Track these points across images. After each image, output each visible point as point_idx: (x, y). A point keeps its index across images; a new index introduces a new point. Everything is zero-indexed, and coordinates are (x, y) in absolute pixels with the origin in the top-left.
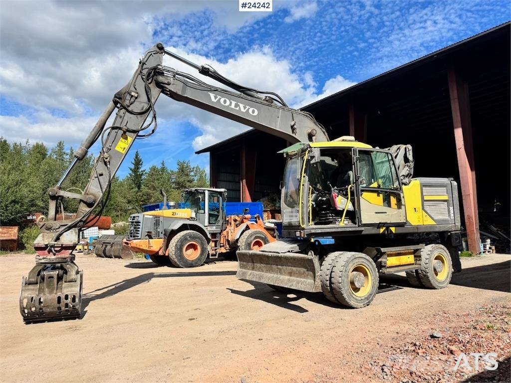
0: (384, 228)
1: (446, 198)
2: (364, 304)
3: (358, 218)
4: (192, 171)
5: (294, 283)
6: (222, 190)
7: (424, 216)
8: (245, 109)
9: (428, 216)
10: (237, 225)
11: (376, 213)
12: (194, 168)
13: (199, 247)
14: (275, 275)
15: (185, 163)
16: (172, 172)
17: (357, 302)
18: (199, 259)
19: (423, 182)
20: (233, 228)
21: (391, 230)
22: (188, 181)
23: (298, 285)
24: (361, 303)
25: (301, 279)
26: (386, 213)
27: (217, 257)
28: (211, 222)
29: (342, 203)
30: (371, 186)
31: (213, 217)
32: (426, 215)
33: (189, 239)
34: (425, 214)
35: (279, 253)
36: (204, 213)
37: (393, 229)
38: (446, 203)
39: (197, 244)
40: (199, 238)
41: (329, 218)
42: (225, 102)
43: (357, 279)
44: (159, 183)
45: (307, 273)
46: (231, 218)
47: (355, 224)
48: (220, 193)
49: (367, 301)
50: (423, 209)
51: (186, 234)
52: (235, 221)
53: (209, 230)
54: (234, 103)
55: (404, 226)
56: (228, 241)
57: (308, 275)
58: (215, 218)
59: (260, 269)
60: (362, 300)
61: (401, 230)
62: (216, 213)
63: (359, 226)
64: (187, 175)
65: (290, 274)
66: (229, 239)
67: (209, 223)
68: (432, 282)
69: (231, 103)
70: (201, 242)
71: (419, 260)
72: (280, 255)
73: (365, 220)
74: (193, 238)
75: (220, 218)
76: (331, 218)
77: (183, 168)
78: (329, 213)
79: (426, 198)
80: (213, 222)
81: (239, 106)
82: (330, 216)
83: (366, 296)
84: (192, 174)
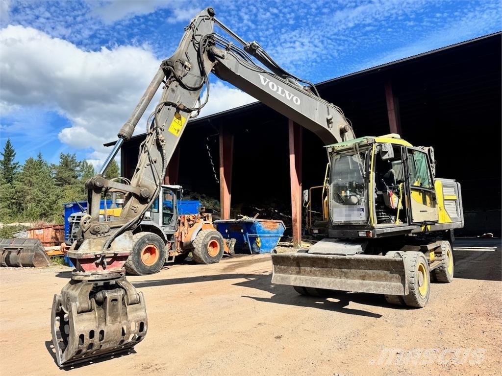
0: (424, 226)
1: (455, 197)
3: (409, 217)
4: (78, 166)
5: (372, 287)
6: (178, 187)
7: (445, 215)
8: (290, 97)
10: (190, 225)
11: (421, 211)
12: (80, 163)
13: (157, 251)
14: (338, 280)
15: (69, 157)
16: (53, 165)
17: (422, 301)
18: (157, 264)
19: (443, 183)
20: (186, 228)
21: (428, 228)
22: (73, 177)
23: (378, 289)
24: (424, 301)
25: (382, 283)
26: (426, 211)
27: (173, 261)
28: (165, 222)
29: (395, 202)
30: (415, 185)
31: (168, 216)
32: (446, 213)
33: (147, 241)
35: (345, 255)
36: (158, 212)
38: (455, 202)
39: (155, 247)
40: (157, 240)
41: (380, 216)
42: (273, 86)
43: (420, 278)
44: (37, 178)
45: (390, 275)
46: (184, 217)
47: (406, 223)
48: (174, 190)
49: (427, 300)
50: (444, 208)
51: (144, 236)
52: (189, 220)
53: (165, 231)
54: (280, 89)
56: (181, 243)
57: (392, 278)
58: (168, 218)
59: (309, 274)
60: (424, 299)
61: (433, 228)
62: (169, 212)
63: (410, 225)
64: (72, 170)
65: (363, 278)
66: (183, 241)
67: (163, 224)
68: (447, 276)
69: (278, 89)
70: (160, 245)
71: (440, 256)
72: (347, 257)
73: (416, 219)
74: (151, 240)
75: (174, 218)
76: (383, 216)
77: (67, 161)
78: (381, 212)
79: (445, 198)
80: (167, 222)
81: (285, 92)
82: (382, 215)
83: (426, 295)
84: (78, 168)
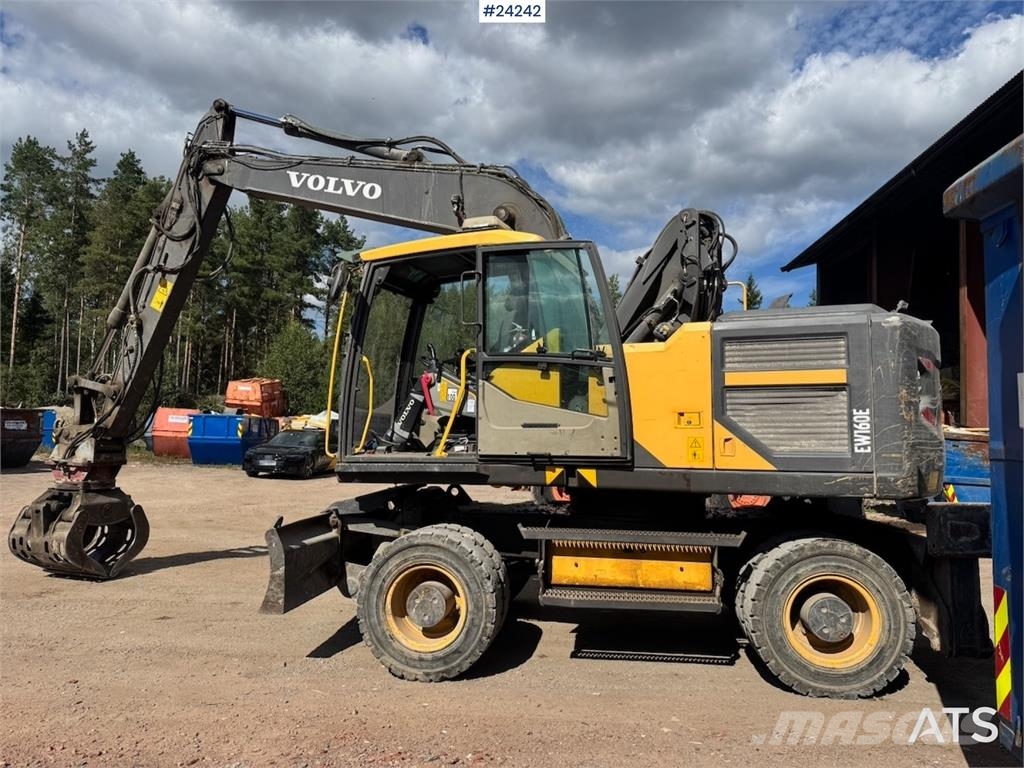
0: (559, 471)
2: (427, 674)
7: (719, 442)
8: (354, 189)
9: (737, 441)
11: (525, 426)
17: (408, 664)
19: (718, 332)
21: (581, 478)
24: (422, 668)
29: (451, 398)
30: (525, 351)
32: (729, 435)
34: (722, 432)
37: (590, 476)
38: (843, 396)
42: (316, 182)
43: (417, 601)
49: (443, 668)
54: (333, 181)
55: (631, 468)
60: (421, 660)
61: (619, 480)
69: (327, 182)
79: (731, 379)
81: (342, 184)
83: (441, 654)
